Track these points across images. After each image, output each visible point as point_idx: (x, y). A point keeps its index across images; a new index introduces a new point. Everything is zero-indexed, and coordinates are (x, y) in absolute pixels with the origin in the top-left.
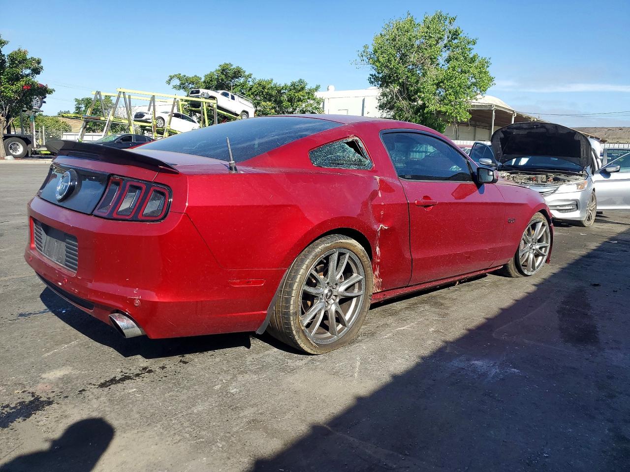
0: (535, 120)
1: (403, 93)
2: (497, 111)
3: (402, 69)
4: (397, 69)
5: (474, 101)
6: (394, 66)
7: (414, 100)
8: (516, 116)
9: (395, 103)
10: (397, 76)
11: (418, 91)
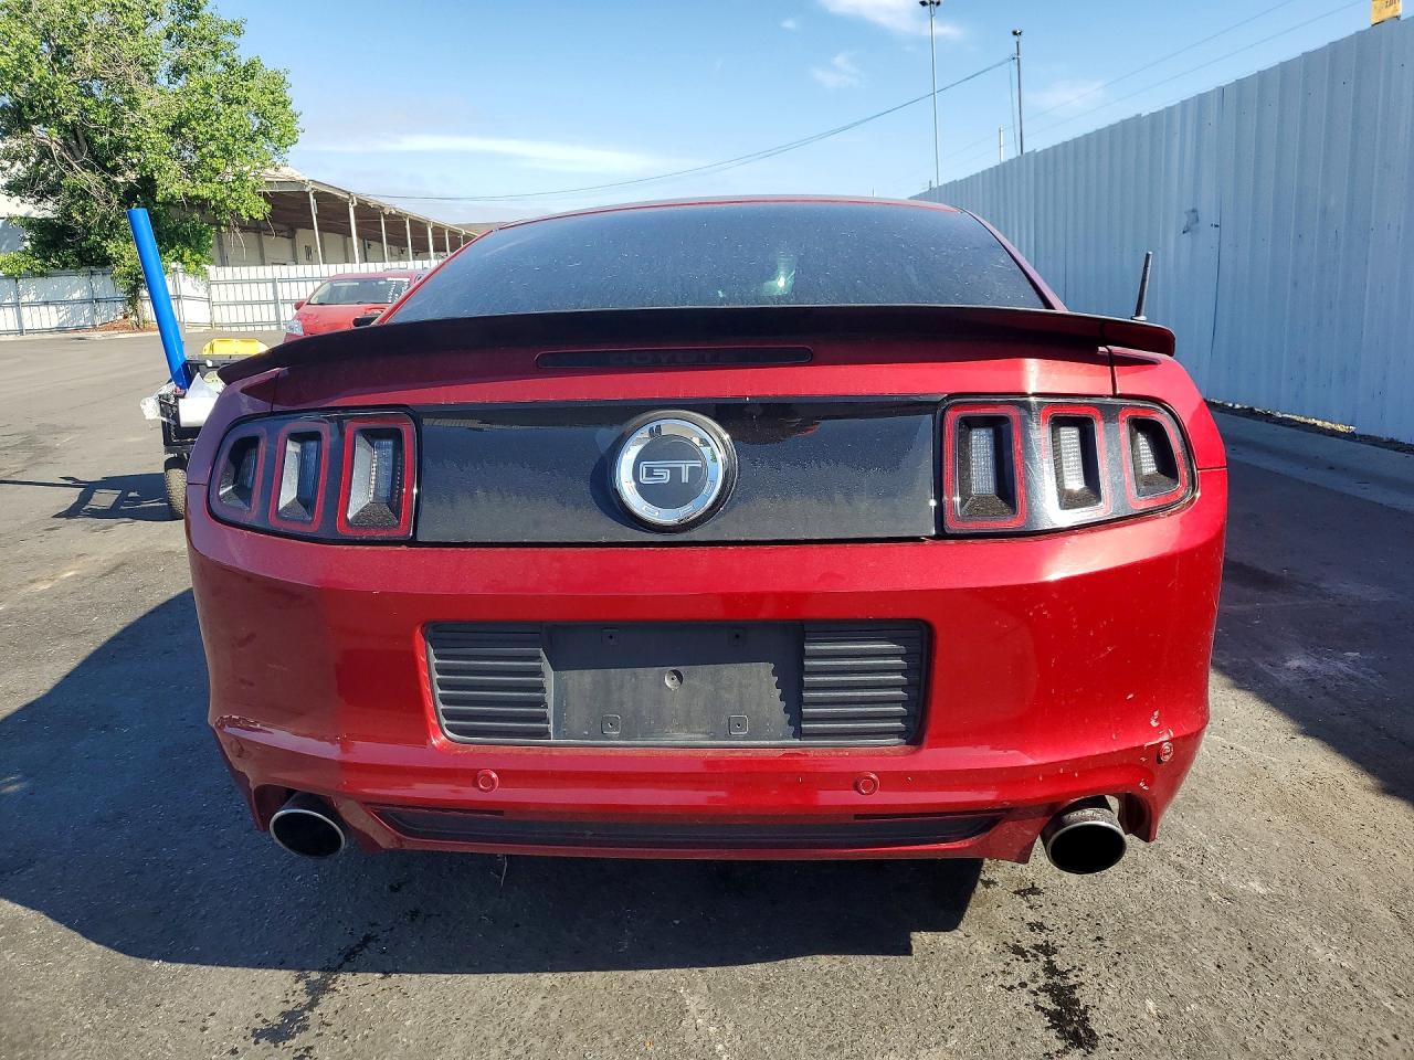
0: (394, 212)
1: (77, 153)
2: (318, 195)
3: (65, 87)
4: (53, 86)
5: (271, 171)
6: (42, 78)
7: (115, 170)
8: (355, 204)
9: (62, 176)
10: (53, 105)
11: (119, 147)
